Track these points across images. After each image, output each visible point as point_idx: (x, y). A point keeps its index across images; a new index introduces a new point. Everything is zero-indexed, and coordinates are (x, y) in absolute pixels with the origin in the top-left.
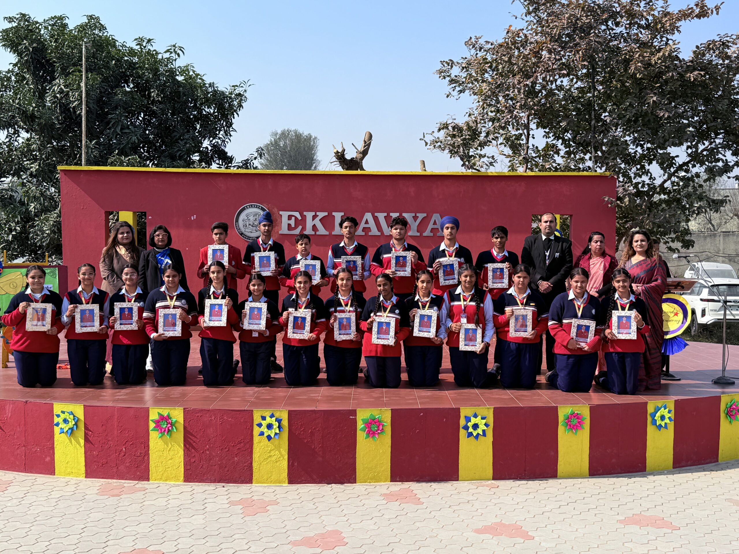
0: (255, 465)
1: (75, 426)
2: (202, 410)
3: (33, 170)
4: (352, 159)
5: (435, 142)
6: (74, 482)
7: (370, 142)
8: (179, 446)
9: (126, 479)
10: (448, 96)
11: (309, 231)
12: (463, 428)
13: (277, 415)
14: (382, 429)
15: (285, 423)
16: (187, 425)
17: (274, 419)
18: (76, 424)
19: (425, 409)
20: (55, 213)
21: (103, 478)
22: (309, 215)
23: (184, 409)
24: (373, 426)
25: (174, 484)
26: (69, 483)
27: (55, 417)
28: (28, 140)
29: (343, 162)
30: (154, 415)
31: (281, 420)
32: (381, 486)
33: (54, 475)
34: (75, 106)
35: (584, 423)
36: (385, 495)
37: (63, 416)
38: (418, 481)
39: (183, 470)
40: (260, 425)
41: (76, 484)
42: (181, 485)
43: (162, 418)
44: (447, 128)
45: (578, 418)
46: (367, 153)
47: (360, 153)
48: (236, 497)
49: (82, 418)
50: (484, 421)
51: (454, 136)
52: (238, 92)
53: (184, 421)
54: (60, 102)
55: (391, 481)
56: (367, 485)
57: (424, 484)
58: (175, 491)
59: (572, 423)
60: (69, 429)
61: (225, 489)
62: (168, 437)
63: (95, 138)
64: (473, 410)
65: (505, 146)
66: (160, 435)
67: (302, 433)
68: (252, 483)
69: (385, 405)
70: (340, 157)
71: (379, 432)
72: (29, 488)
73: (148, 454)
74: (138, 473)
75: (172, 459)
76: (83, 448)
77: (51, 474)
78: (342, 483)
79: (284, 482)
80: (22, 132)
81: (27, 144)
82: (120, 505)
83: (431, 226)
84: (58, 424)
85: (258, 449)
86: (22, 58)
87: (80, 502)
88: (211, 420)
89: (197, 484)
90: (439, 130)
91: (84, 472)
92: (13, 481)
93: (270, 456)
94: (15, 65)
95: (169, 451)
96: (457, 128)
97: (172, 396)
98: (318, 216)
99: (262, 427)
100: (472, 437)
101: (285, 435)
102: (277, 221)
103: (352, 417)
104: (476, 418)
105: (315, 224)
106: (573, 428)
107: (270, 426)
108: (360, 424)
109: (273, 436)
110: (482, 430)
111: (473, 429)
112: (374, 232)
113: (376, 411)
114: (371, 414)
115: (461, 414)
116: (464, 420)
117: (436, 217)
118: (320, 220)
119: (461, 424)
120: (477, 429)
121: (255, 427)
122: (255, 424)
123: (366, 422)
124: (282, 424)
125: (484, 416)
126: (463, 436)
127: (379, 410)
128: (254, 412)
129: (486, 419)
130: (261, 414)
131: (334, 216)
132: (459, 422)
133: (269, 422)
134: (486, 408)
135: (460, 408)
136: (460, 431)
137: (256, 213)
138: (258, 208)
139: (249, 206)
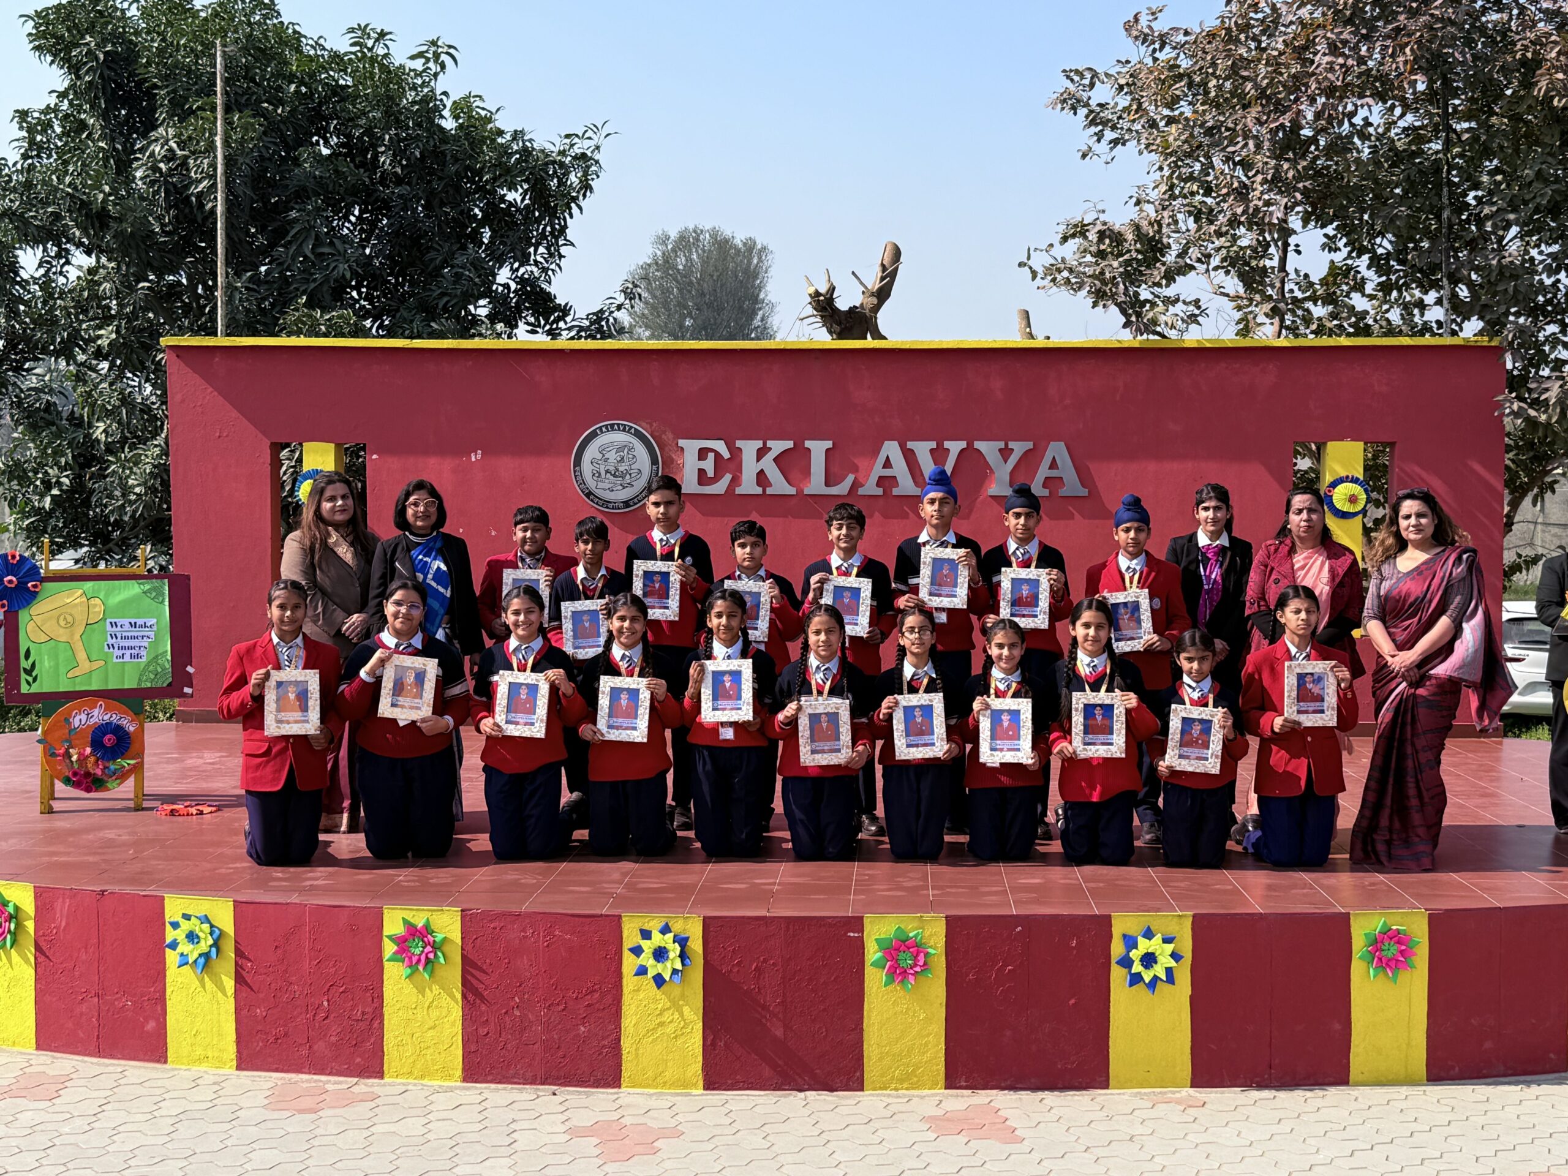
0: (626, 1044)
1: (214, 950)
2: (504, 915)
3: (104, 342)
4: (853, 309)
5: (1053, 271)
6: (212, 1079)
7: (896, 269)
8: (453, 997)
9: (330, 1074)
10: (1084, 156)
11: (748, 486)
12: (1117, 963)
13: (677, 926)
14: (925, 964)
15: (696, 945)
16: (469, 947)
17: (670, 936)
18: (216, 944)
19: (1027, 917)
20: (156, 446)
21: (277, 1070)
22: (749, 448)
23: (462, 911)
24: (902, 955)
25: (440, 1086)
26: (199, 1082)
27: (168, 927)
28: (91, 271)
29: (831, 316)
30: (393, 923)
31: (687, 939)
32: (922, 1097)
33: (166, 1062)
34: (202, 192)
35: (1414, 954)
36: (932, 1119)
37: (186, 926)
38: (1013, 1087)
39: (460, 1052)
40: (637, 951)
41: (214, 1084)
42: (457, 1088)
43: (413, 932)
44: (1083, 234)
45: (1399, 942)
46: (888, 295)
47: (872, 295)
48: (583, 1119)
49: (229, 927)
50: (1170, 948)
51: (1101, 255)
52: (579, 151)
53: (463, 938)
54: (166, 182)
55: (946, 1088)
56: (889, 1095)
57: (1026, 1096)
58: (442, 1101)
59: (1384, 953)
60: (200, 955)
61: (559, 1099)
62: (427, 976)
63: (248, 268)
64: (1143, 919)
65: (1227, 273)
66: (409, 971)
67: (735, 970)
68: (619, 1087)
69: (932, 907)
70: (824, 305)
71: (918, 969)
72: (109, 1093)
73: (382, 1016)
74: (358, 1060)
75: (434, 1027)
76: (232, 1000)
77: (158, 1061)
78: (832, 1089)
79: (695, 1085)
80: (77, 253)
81: (88, 282)
82: (318, 1132)
83: (1043, 472)
84: (174, 945)
85: (633, 1007)
86: (78, 77)
87: (229, 1126)
88: (525, 937)
89: (493, 1086)
90: (1065, 239)
91: (234, 1056)
92: (72, 1076)
93: (661, 1024)
94: (62, 95)
95: (429, 1007)
96: (1109, 237)
97: (434, 881)
98: (770, 449)
99: (643, 955)
100: (1142, 983)
101: (697, 975)
102: (672, 461)
103: (852, 934)
104: (1150, 939)
105: (762, 471)
106: (1387, 965)
107: (660, 954)
108: (871, 951)
109: (667, 978)
110: (1166, 968)
111: (1142, 965)
112: (906, 487)
113: (909, 922)
114: (899, 928)
115: (1113, 929)
116: (1122, 944)
117: (1056, 450)
118: (774, 460)
119: (1115, 954)
120: (1152, 967)
121: (626, 954)
122: (625, 947)
123: (885, 947)
124: (689, 950)
125: (1168, 934)
126: (1118, 981)
127: (917, 917)
128: (624, 919)
129: (1175, 941)
130: (640, 924)
131: (809, 450)
132: (1110, 947)
133: (659, 944)
134: (1173, 915)
135: (1112, 914)
136: (1112, 971)
137: (624, 443)
138: (628, 432)
139: (607, 428)
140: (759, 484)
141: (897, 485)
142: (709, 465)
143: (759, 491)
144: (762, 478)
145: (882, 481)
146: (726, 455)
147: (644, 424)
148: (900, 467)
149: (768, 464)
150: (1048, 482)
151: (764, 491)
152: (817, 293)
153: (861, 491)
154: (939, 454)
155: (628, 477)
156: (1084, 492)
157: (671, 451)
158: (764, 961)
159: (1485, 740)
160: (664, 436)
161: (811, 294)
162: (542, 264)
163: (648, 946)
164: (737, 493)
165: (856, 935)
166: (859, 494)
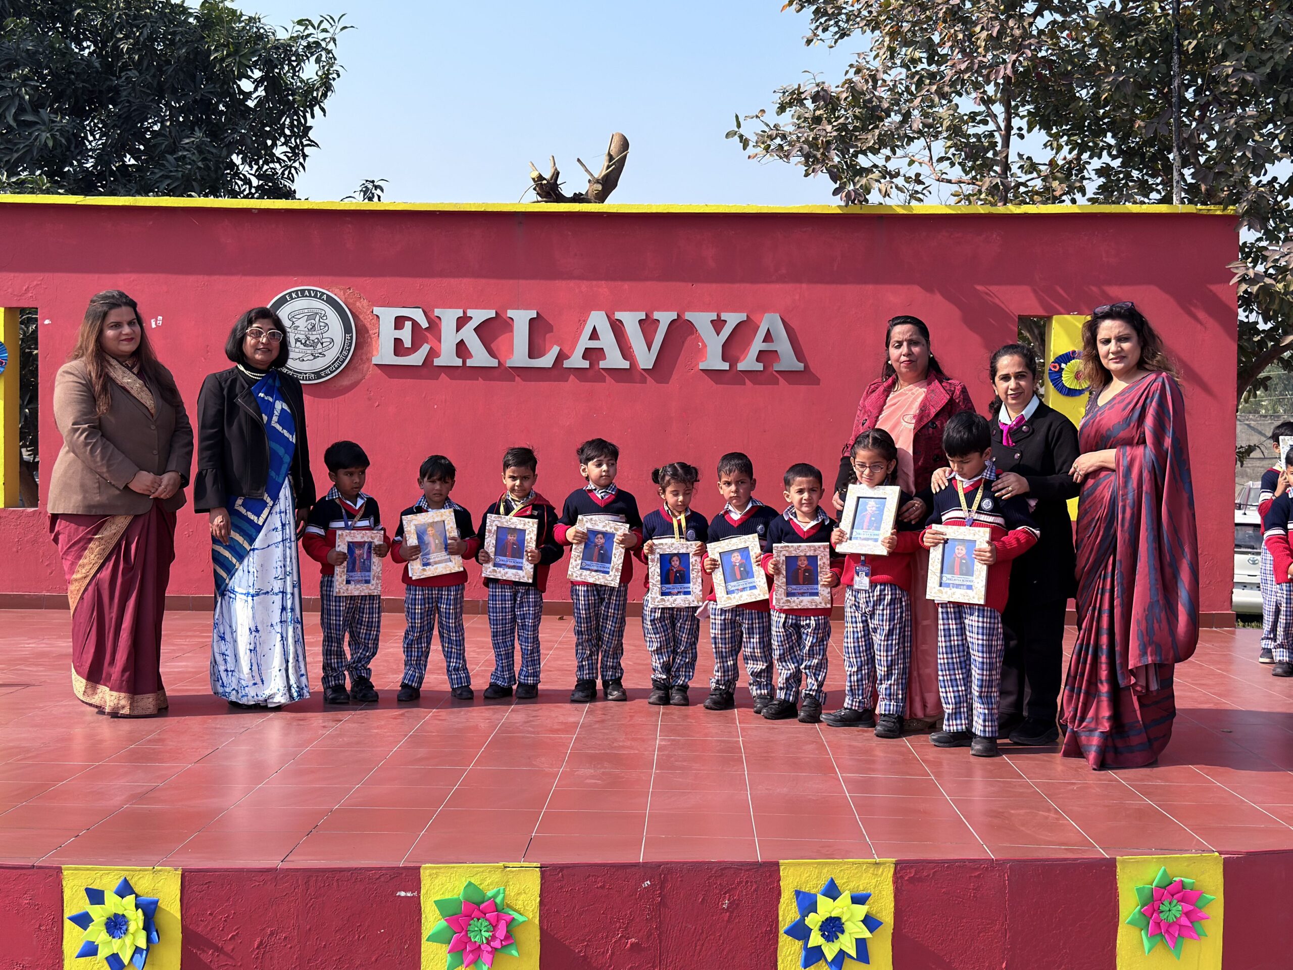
5: (767, 137)
7: (624, 158)
10: (809, 42)
11: (447, 357)
12: (790, 932)
13: (145, 884)
14: (508, 937)
15: (170, 912)
17: (131, 899)
19: (659, 865)
24: (475, 925)
31: (158, 902)
35: (1204, 917)
40: (83, 920)
45: (1184, 900)
50: (861, 911)
59: (1163, 916)
64: (825, 869)
65: (952, 164)
69: (526, 851)
70: (548, 190)
71: (496, 944)
83: (758, 345)
90: (782, 109)
96: (824, 99)
98: (471, 318)
99: (91, 927)
100: (821, 963)
101: (171, 955)
102: (367, 331)
103: (403, 894)
104: (834, 899)
105: (462, 341)
106: (1167, 931)
107: (116, 925)
108: (431, 919)
109: (127, 961)
110: (856, 939)
111: (823, 935)
112: (614, 359)
113: (486, 874)
114: (470, 884)
115: (782, 883)
116: (795, 904)
117: (771, 321)
118: (475, 330)
119: (784, 920)
120: (837, 938)
121: (68, 925)
122: (67, 914)
123: (450, 913)
124: (160, 919)
125: (861, 890)
126: (789, 958)
127: (498, 868)
128: (65, 873)
129: (870, 900)
130: (90, 881)
131: (512, 319)
132: (777, 910)
133: (115, 911)
134: (867, 863)
135: (781, 861)
136: (780, 944)
137: (315, 311)
138: (319, 298)
139: (297, 294)
140: (458, 355)
141: (604, 358)
142: (405, 333)
143: (459, 362)
144: (461, 349)
145: (588, 353)
146: (424, 324)
147: (337, 291)
148: (607, 341)
149: (468, 334)
150: (762, 356)
151: (464, 362)
152: (541, 178)
153: (567, 364)
154: (648, 326)
155: (319, 346)
156: (800, 366)
157: (366, 320)
158: (272, 934)
159: (1218, 630)
160: (358, 304)
161: (533, 179)
162: (284, 161)
163: (99, 914)
164: (435, 364)
165: (409, 894)
166: (565, 366)
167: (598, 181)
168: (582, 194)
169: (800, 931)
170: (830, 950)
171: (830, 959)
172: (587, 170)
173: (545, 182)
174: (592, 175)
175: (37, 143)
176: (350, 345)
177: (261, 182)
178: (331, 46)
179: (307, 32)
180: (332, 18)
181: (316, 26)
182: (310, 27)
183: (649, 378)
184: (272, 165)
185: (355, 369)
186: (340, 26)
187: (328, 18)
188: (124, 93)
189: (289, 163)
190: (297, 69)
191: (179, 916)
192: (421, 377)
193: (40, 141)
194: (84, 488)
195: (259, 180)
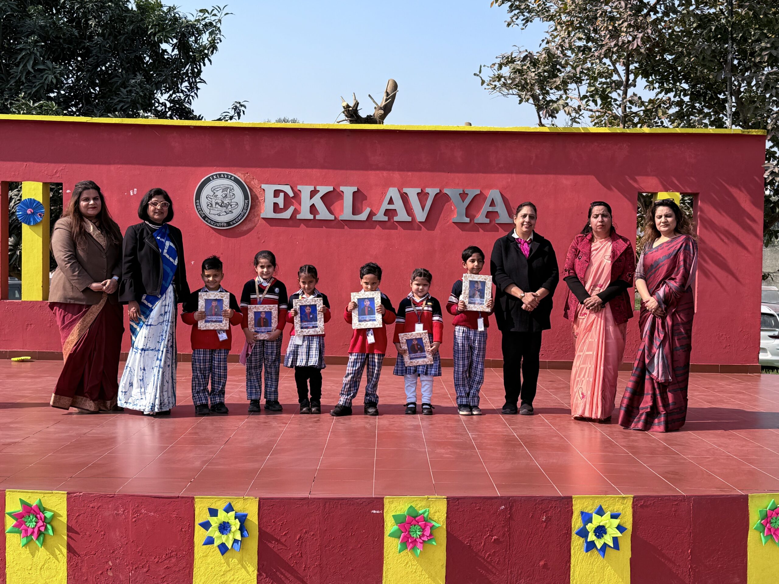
2: (100, 497)
4: (369, 115)
7: (395, 94)
8: (60, 561)
10: (509, 25)
11: (305, 214)
12: (577, 533)
13: (239, 506)
14: (431, 535)
15: (253, 521)
17: (232, 514)
19: (509, 498)
23: (68, 493)
24: (413, 528)
30: (13, 504)
31: (246, 516)
40: (206, 525)
43: (28, 509)
46: (390, 110)
50: (616, 522)
53: (68, 515)
59: (772, 525)
62: (39, 545)
64: (596, 500)
66: (24, 540)
69: (435, 490)
70: (352, 113)
71: (425, 539)
73: (4, 575)
83: (486, 208)
85: (203, 569)
88: (117, 515)
93: (225, 582)
95: (41, 568)
98: (319, 191)
99: (211, 529)
100: (594, 550)
101: (253, 544)
102: (258, 198)
103: (374, 512)
104: (602, 516)
105: (313, 204)
106: (774, 533)
107: (224, 528)
108: (389, 525)
109: (230, 547)
110: (613, 537)
111: (595, 535)
112: (402, 216)
113: (418, 502)
114: (411, 506)
115: (573, 508)
116: (580, 519)
117: (494, 194)
118: (321, 198)
119: (575, 527)
120: (603, 536)
121: (198, 528)
122: (197, 522)
123: (400, 522)
124: (247, 524)
125: (615, 512)
126: (577, 547)
127: (425, 498)
128: (196, 500)
129: (620, 517)
130: (209, 505)
131: (343, 192)
132: (571, 522)
133: (223, 520)
134: (618, 497)
135: (573, 496)
136: (572, 540)
137: (227, 186)
138: (230, 179)
139: (217, 176)
140: (311, 213)
141: (397, 215)
142: (280, 201)
143: (311, 217)
144: (313, 209)
145: (387, 212)
146: (291, 194)
147: (240, 174)
148: (398, 205)
149: (317, 200)
150: (489, 214)
151: (315, 217)
152: (348, 106)
153: (375, 218)
154: (422, 196)
155: (230, 207)
157: (257, 191)
158: (306, 532)
159: (751, 374)
160: (252, 182)
161: (344, 107)
162: (186, 92)
163: (215, 522)
164: (298, 218)
165: (378, 512)
166: (373, 219)
167: (381, 109)
168: (371, 116)
169: (583, 533)
170: (599, 544)
171: (599, 547)
172: (374, 102)
173: (351, 109)
174: (377, 104)
175: (47, 82)
176: (248, 207)
177: (172, 105)
178: (219, 25)
179: (205, 16)
180: (219, 7)
181: (210, 12)
182: (206, 13)
183: (423, 227)
184: (178, 94)
185: (250, 220)
186: (224, 13)
187: (217, 8)
188: (94, 51)
189: (189, 93)
190: (199, 38)
191: (257, 523)
192: (289, 226)
193: (48, 81)
194: (64, 288)
195: (171, 103)
